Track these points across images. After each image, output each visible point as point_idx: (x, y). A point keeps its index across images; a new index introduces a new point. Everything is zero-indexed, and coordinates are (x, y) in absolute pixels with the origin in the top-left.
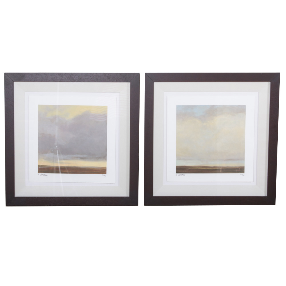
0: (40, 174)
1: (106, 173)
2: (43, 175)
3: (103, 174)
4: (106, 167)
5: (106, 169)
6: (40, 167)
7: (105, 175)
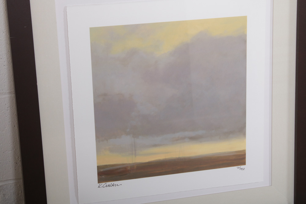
0: (103, 184)
1: (244, 163)
2: (109, 186)
3: (240, 166)
4: (244, 152)
5: (245, 155)
6: (102, 170)
7: (242, 167)
